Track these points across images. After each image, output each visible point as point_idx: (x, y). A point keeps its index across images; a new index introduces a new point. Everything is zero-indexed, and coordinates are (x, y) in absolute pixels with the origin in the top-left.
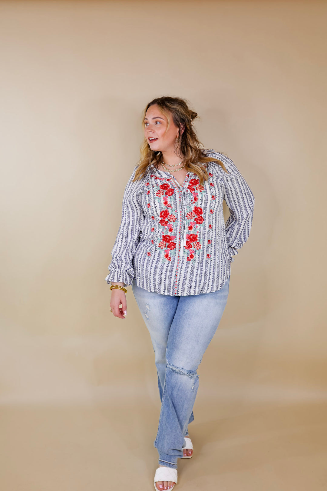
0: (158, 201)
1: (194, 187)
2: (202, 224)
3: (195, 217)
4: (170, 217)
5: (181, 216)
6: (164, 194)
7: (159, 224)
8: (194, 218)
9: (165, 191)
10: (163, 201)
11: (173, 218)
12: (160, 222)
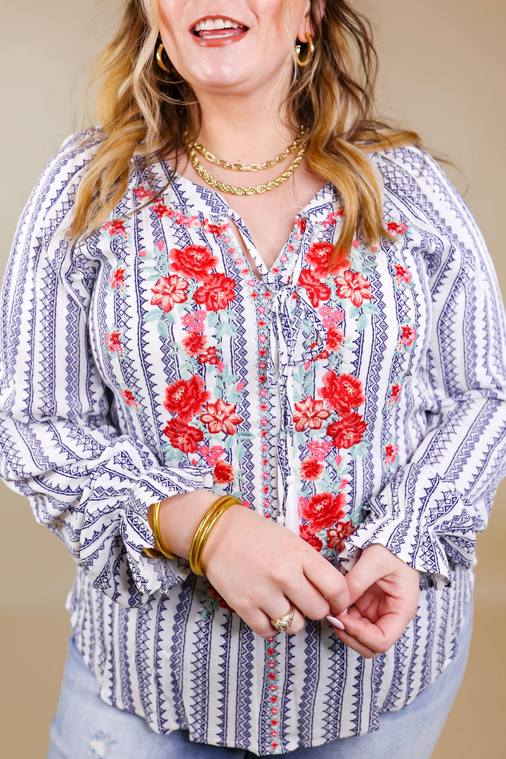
0: (160, 328)
1: (328, 280)
2: (357, 446)
3: (330, 420)
4: (212, 411)
5: (264, 413)
6: (190, 296)
7: (164, 438)
8: (325, 423)
9: (196, 284)
10: (181, 335)
11: (226, 418)
12: (166, 431)
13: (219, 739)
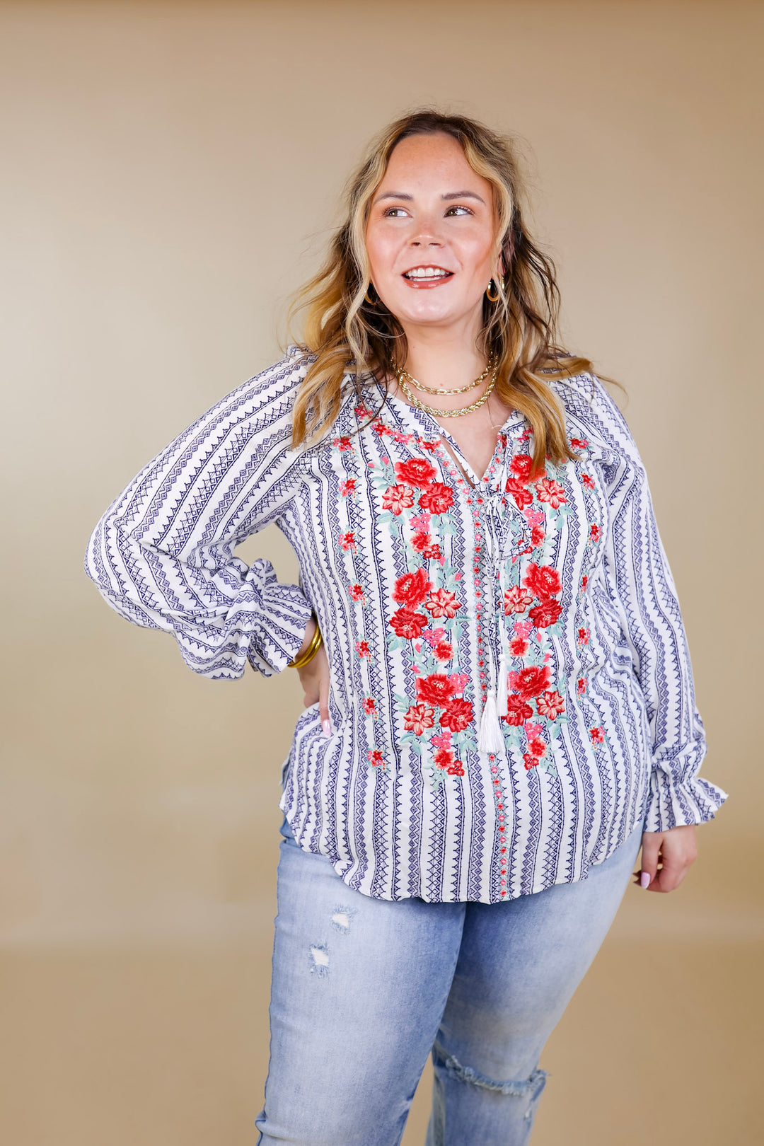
0: (391, 528)
3: (532, 606)
4: (435, 599)
5: (479, 599)
6: (416, 502)
7: (390, 628)
8: (528, 608)
9: (420, 492)
11: (447, 604)
12: (391, 623)
13: (453, 896)
